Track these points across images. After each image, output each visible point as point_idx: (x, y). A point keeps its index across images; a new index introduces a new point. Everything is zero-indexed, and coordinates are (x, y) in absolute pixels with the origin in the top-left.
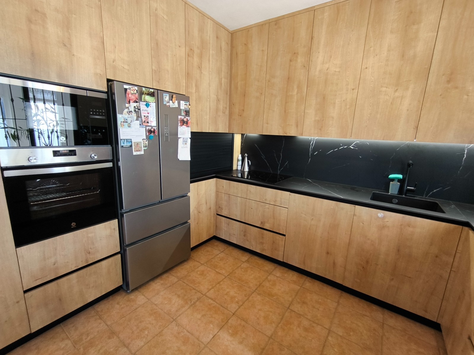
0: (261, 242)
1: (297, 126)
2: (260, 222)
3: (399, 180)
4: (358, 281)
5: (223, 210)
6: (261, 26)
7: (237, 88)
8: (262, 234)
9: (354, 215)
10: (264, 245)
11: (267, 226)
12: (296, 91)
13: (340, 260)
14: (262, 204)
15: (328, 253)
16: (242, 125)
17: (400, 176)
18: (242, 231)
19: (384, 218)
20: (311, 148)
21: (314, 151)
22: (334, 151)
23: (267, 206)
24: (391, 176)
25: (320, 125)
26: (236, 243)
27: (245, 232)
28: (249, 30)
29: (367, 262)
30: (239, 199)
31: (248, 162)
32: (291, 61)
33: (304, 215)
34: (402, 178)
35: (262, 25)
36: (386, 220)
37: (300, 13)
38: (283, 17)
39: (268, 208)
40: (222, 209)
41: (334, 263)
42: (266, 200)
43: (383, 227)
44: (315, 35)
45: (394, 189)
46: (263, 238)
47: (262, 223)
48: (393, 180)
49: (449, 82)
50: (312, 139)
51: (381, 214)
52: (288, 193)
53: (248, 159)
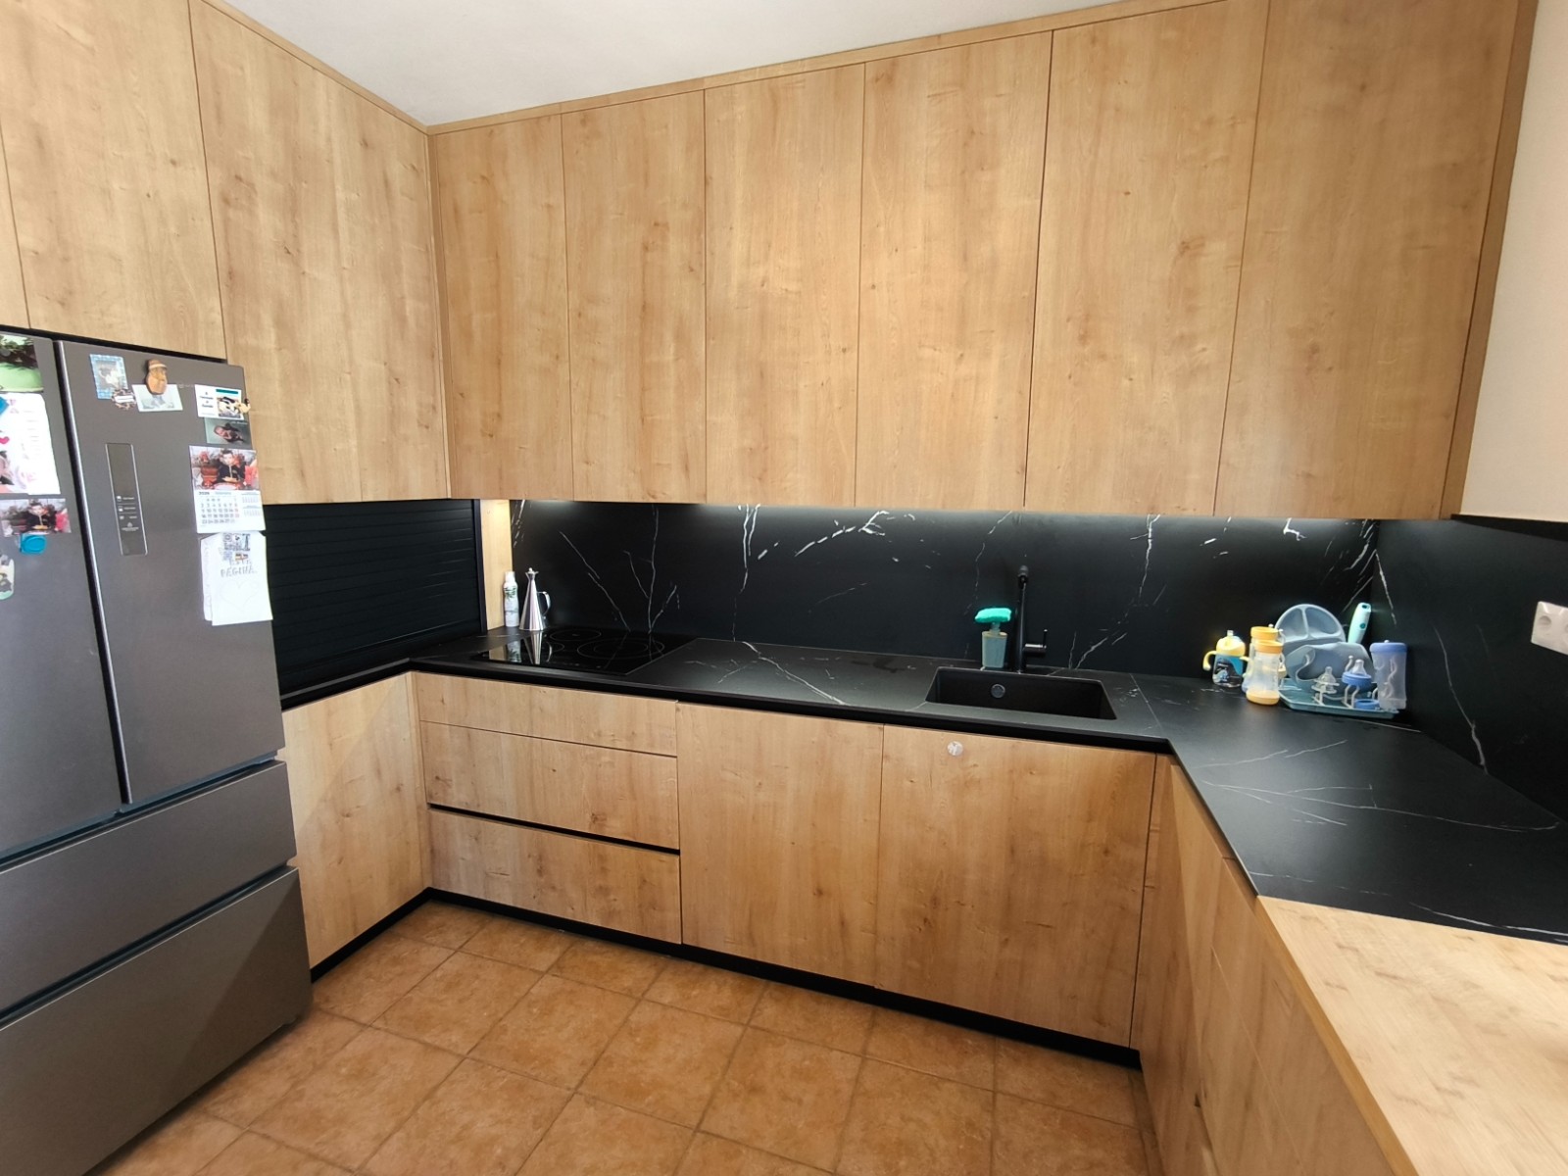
0: (601, 887)
1: (687, 469)
2: (588, 817)
3: (1004, 626)
4: (915, 965)
5: (450, 786)
6: (536, 122)
7: (468, 335)
8: (602, 858)
9: (884, 757)
10: (612, 897)
11: (614, 829)
12: (672, 350)
13: (858, 911)
14: (589, 751)
15: (820, 892)
16: (500, 470)
17: (1005, 613)
18: (529, 856)
19: (964, 755)
20: (747, 536)
21: (756, 547)
22: (817, 543)
23: (606, 756)
24: (984, 614)
25: (760, 460)
26: (511, 904)
27: (540, 858)
28: (492, 131)
29: (935, 901)
30: (506, 742)
31: (541, 599)
32: (646, 248)
33: (730, 776)
34: (1009, 618)
35: (539, 118)
36: (971, 762)
37: (657, 93)
38: (606, 101)
39: (612, 764)
40: (447, 783)
41: (843, 923)
42: (599, 734)
43: (965, 785)
44: (715, 171)
45: (993, 652)
46: (604, 870)
47: (595, 818)
48: (987, 625)
49: (1083, 339)
50: (744, 509)
51: (956, 743)
52: (672, 704)
53: (539, 589)
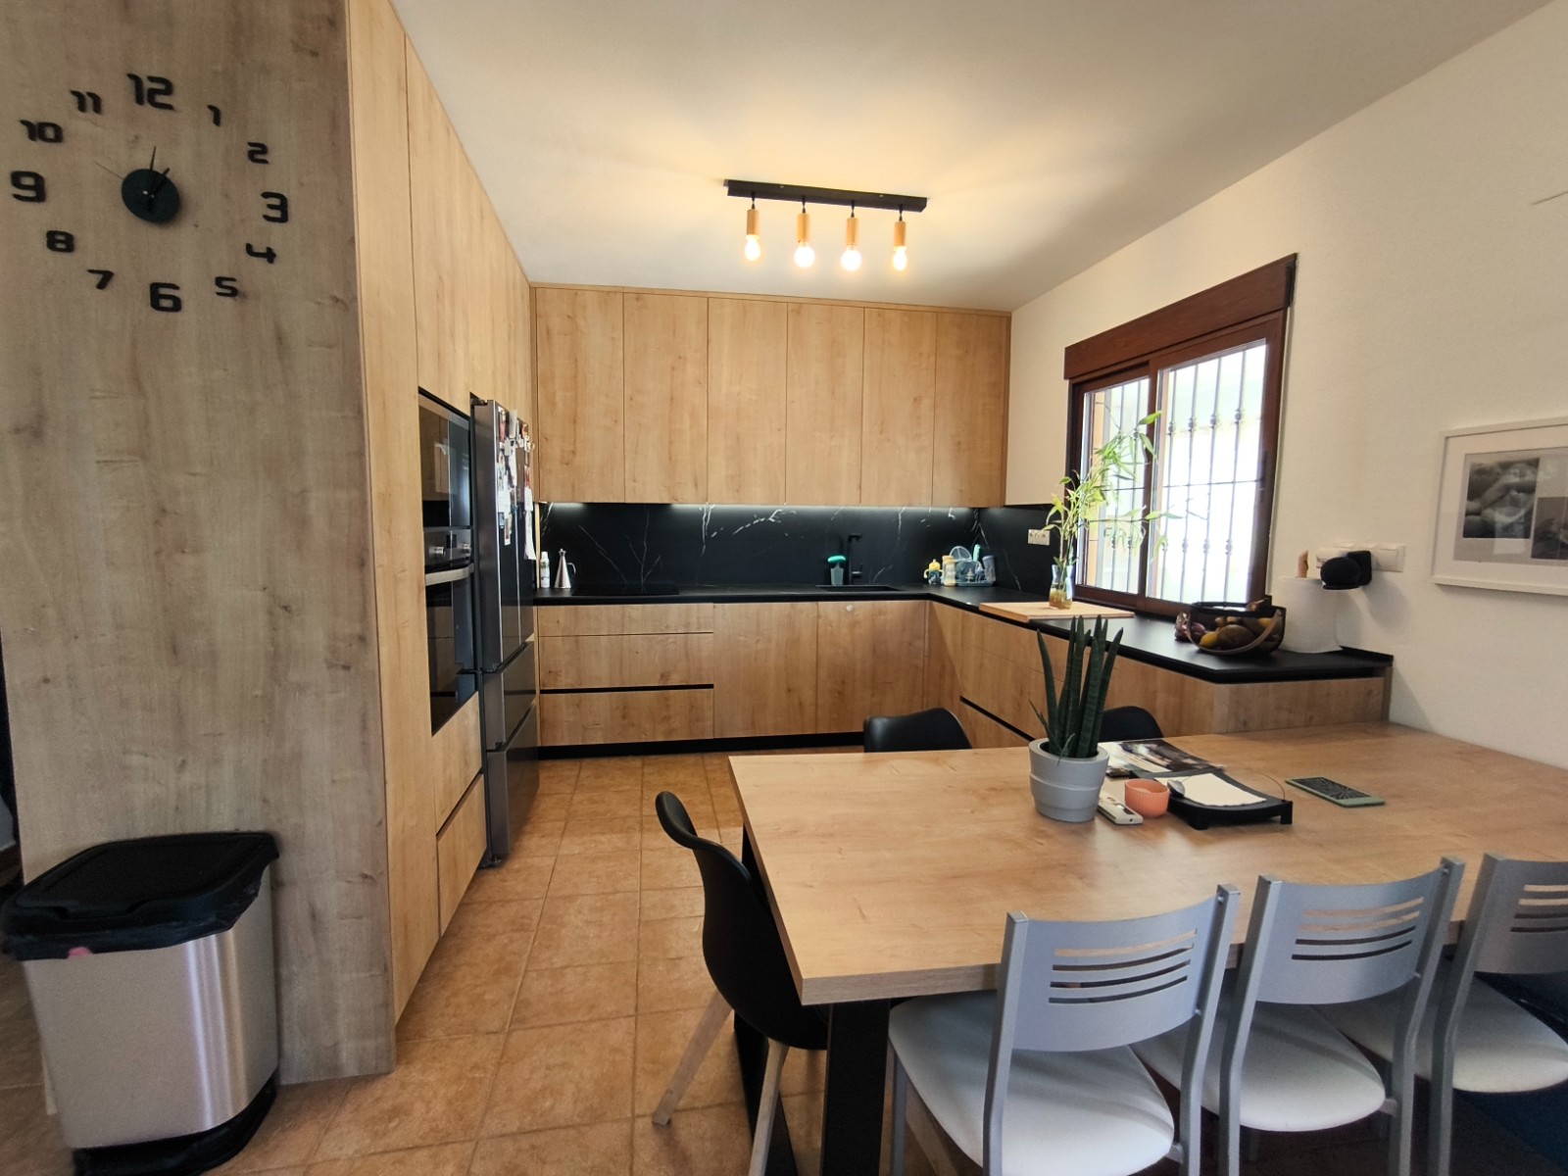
0: (665, 717)
1: (696, 485)
2: (658, 676)
4: (835, 716)
5: (560, 676)
6: (607, 295)
8: (666, 699)
9: (819, 617)
10: (672, 721)
11: (675, 681)
12: (688, 423)
13: (808, 695)
14: (660, 637)
15: (789, 690)
17: (842, 558)
18: (617, 708)
19: (853, 610)
20: (705, 524)
21: (710, 530)
23: (672, 638)
24: (830, 559)
26: (602, 742)
27: (625, 708)
28: (576, 294)
29: (843, 682)
30: (603, 640)
32: (673, 369)
33: (742, 638)
34: (844, 560)
35: (608, 292)
36: (856, 613)
37: (682, 294)
38: (652, 292)
39: (674, 642)
40: (557, 674)
41: (800, 703)
42: (667, 627)
43: (854, 624)
44: (713, 335)
45: (836, 576)
46: (668, 706)
47: (662, 676)
49: (883, 432)
50: (703, 509)
51: (849, 606)
52: (710, 605)
